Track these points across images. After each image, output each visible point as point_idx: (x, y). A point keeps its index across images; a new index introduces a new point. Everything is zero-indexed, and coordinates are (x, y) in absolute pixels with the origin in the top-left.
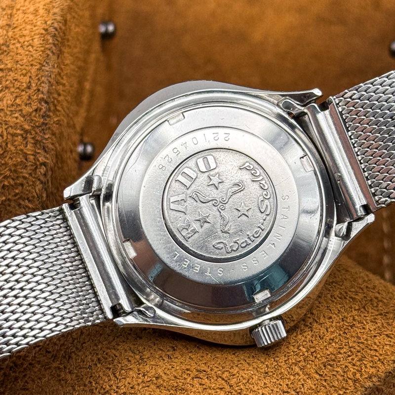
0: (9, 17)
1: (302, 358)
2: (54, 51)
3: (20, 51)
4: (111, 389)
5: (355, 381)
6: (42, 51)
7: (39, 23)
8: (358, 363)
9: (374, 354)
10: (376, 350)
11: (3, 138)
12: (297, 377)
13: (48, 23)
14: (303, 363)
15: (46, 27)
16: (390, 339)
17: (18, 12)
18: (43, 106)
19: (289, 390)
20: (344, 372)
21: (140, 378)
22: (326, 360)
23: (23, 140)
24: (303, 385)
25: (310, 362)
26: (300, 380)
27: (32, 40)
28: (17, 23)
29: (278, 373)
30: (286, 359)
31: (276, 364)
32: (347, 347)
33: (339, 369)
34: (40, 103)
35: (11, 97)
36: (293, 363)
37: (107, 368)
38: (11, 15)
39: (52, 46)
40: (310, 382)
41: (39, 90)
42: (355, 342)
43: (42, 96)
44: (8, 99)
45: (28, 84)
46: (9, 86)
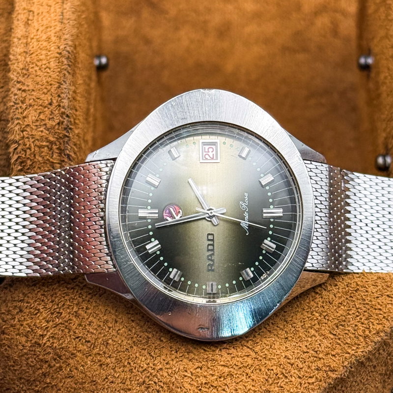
0: (25, 45)
1: (316, 322)
2: (70, 71)
3: (39, 73)
4: (149, 367)
5: (365, 337)
6: (59, 72)
7: (52, 48)
8: (366, 322)
9: (379, 313)
10: (380, 309)
11: (31, 150)
12: (314, 338)
13: (61, 47)
14: (317, 326)
15: (59, 52)
16: (390, 299)
17: (33, 41)
18: (65, 119)
19: (308, 351)
20: (355, 330)
21: (173, 354)
22: (337, 321)
23: (50, 151)
24: (320, 344)
25: (324, 324)
26: (317, 341)
27: (49, 63)
28: (33, 49)
29: (297, 337)
30: (302, 324)
31: (294, 329)
32: (355, 309)
33: (349, 329)
34: (62, 117)
35: (35, 113)
36: (309, 327)
37: (143, 349)
38: (27, 44)
39: (67, 66)
40: (326, 342)
41: (59, 106)
42: (360, 303)
43: (63, 110)
44: (32, 115)
45: (50, 101)
46: (33, 104)
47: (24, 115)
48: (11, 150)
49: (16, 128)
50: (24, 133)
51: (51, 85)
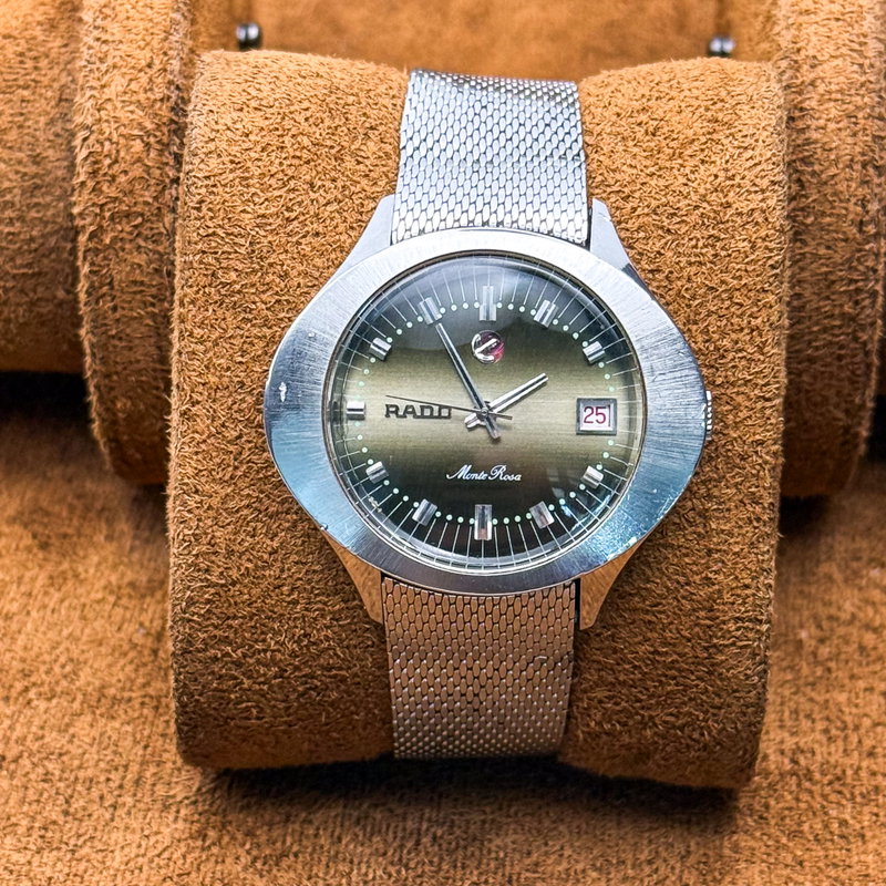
2: (186, 14)
3: (132, 14)
18: (173, 92)
34: (168, 89)
35: (123, 80)
41: (165, 70)
43: (171, 77)
44: (117, 83)
45: (148, 60)
46: (119, 65)
47: (103, 83)
48: (77, 142)
49: (89, 104)
50: (102, 112)
51: (152, 34)
